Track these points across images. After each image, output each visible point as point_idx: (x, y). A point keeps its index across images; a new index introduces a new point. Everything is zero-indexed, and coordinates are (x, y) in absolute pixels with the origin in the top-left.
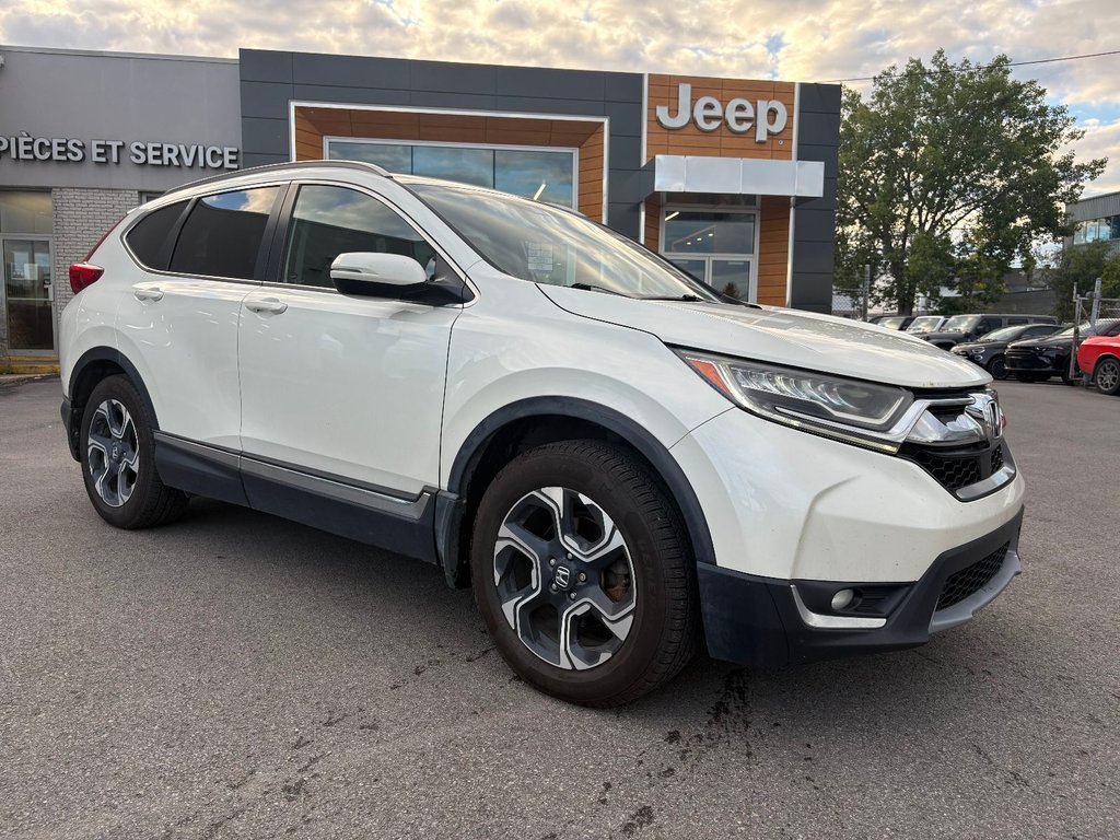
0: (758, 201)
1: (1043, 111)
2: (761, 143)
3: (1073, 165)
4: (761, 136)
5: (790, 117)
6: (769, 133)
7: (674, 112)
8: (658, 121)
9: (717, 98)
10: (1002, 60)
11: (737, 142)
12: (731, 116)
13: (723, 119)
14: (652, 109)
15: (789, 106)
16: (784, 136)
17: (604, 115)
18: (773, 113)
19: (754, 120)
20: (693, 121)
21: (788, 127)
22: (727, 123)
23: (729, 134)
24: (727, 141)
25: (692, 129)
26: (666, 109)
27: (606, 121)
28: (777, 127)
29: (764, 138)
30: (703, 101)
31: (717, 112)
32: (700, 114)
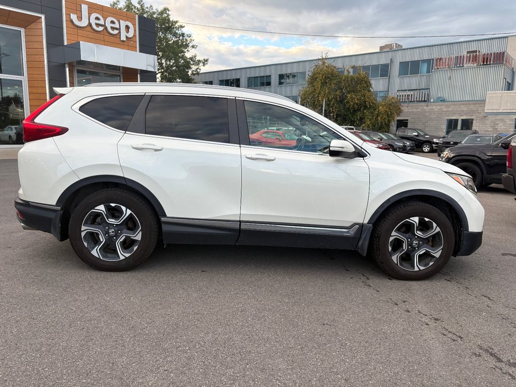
0: (121, 69)
1: (183, 35)
2: (123, 41)
3: (196, 60)
4: (123, 38)
5: (135, 31)
6: (127, 37)
7: (80, 18)
8: (72, 21)
9: (101, 15)
10: (166, 9)
11: (112, 39)
12: (109, 25)
13: (104, 26)
14: (68, 15)
15: (134, 25)
16: (133, 39)
17: (42, 13)
18: (127, 27)
19: (119, 29)
20: (90, 24)
21: (135, 36)
22: (106, 28)
23: (108, 34)
24: (107, 38)
25: (89, 29)
26: (76, 16)
27: (43, 17)
28: (130, 35)
29: (125, 39)
30: (94, 16)
31: (102, 22)
32: (93, 22)
